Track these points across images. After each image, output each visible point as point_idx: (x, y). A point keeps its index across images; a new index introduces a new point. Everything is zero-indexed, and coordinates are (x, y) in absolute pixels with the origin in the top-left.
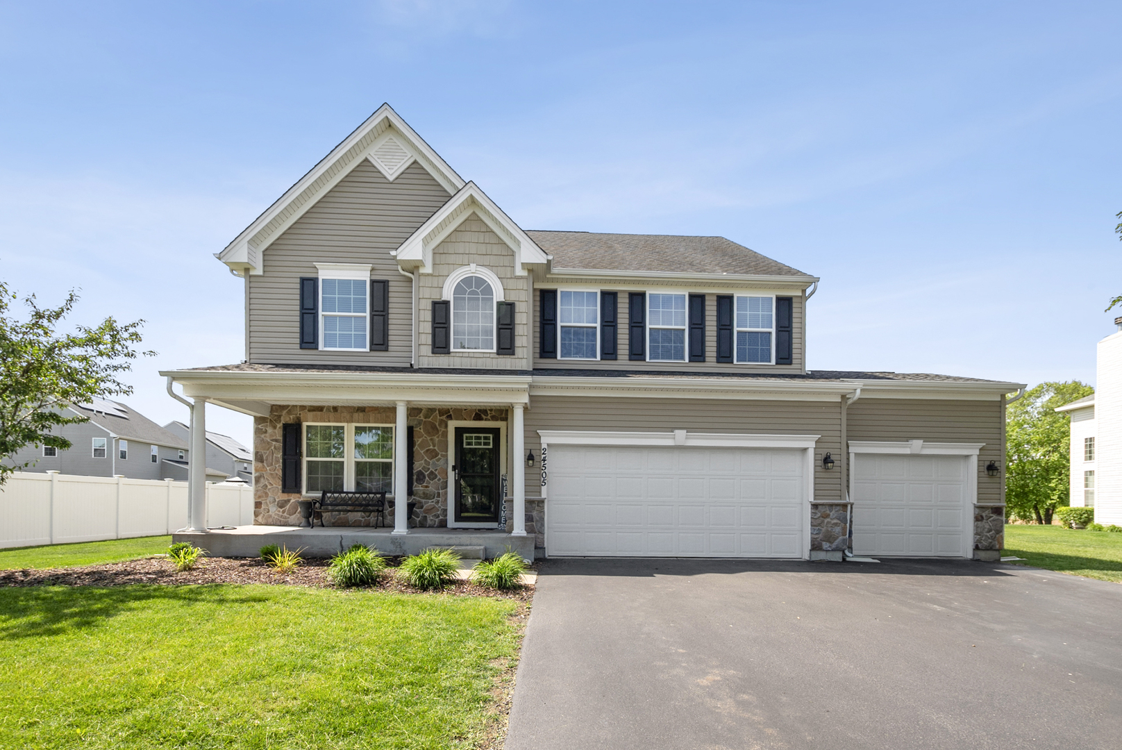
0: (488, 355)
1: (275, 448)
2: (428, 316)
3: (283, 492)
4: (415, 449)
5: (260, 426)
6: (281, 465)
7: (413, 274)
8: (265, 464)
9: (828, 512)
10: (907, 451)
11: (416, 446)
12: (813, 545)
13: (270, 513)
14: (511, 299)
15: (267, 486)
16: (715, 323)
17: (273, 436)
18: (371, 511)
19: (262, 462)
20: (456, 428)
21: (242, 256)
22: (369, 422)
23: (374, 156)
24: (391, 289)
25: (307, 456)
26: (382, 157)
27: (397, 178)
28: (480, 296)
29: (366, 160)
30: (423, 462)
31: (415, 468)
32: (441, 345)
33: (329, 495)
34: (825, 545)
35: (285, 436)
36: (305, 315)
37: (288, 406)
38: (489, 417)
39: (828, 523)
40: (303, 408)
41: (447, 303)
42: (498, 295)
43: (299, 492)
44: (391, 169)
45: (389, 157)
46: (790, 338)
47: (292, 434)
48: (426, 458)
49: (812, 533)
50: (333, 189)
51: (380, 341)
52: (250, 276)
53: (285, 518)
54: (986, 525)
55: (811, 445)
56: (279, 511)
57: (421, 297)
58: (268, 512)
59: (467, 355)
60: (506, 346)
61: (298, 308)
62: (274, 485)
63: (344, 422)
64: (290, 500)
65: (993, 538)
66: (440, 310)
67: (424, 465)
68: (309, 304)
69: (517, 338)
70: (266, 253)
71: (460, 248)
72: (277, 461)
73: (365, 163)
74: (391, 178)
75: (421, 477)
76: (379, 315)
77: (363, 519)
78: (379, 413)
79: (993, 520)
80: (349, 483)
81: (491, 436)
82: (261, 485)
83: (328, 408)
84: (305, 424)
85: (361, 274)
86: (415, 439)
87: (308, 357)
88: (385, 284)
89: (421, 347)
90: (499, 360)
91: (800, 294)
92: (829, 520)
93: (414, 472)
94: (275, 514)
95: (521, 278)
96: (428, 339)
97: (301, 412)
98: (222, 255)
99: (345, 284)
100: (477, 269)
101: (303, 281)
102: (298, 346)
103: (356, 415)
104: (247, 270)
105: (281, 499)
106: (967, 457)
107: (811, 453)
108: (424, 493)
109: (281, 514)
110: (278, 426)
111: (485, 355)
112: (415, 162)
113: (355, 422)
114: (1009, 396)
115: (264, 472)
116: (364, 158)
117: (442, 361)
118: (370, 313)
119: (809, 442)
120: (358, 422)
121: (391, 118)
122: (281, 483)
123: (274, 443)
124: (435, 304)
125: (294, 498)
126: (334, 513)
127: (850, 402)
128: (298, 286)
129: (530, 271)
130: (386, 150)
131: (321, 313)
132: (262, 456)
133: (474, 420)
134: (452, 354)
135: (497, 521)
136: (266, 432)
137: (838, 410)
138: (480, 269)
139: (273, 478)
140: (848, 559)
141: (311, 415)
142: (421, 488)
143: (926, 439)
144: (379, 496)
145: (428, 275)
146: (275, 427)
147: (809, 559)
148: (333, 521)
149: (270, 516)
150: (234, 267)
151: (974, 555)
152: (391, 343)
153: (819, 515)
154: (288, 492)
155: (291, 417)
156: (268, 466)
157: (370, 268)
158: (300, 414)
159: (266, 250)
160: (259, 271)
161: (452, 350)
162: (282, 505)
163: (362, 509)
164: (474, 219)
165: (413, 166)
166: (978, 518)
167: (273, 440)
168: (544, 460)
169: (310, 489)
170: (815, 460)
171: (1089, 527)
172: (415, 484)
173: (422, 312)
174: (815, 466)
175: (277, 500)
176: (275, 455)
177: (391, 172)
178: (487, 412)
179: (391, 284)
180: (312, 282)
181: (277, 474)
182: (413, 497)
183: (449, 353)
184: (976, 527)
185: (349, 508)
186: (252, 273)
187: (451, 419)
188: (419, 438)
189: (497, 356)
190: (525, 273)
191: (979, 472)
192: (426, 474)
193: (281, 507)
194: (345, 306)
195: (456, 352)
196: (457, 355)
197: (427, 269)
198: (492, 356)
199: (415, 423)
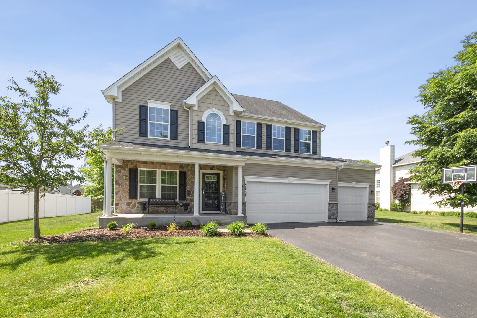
0: (219, 145)
1: (125, 179)
2: (196, 127)
3: (129, 199)
4: (187, 181)
5: (118, 169)
6: (128, 187)
7: (190, 109)
8: (120, 186)
9: (333, 206)
10: (351, 186)
11: (187, 180)
12: (329, 217)
13: (123, 208)
14: (229, 123)
15: (121, 196)
16: (294, 138)
17: (124, 174)
18: (168, 207)
19: (119, 185)
20: (203, 173)
21: (115, 92)
22: (167, 169)
23: (172, 57)
24: (179, 114)
25: (140, 183)
26: (175, 58)
27: (181, 68)
28: (217, 121)
29: (169, 58)
30: (190, 186)
31: (187, 189)
32: (201, 140)
33: (151, 200)
34: (332, 217)
35: (130, 174)
36: (142, 122)
37: (131, 161)
38: (216, 169)
39: (333, 209)
40: (138, 162)
41: (204, 123)
42: (224, 121)
43: (137, 199)
44: (180, 63)
45: (178, 59)
46: (316, 145)
47: (133, 173)
48: (191, 185)
49: (328, 213)
50: (154, 68)
51: (174, 136)
52: (116, 102)
53: (130, 210)
54: (371, 209)
55: (328, 183)
56: (127, 207)
57: (193, 119)
58: (122, 208)
59: (211, 144)
60: (226, 142)
61: (138, 118)
62: (125, 196)
63: (157, 169)
64: (132, 202)
65: (372, 214)
66: (201, 125)
67: (190, 188)
68: (143, 117)
69: (230, 139)
70: (123, 92)
71: (209, 101)
72: (126, 185)
73: (168, 60)
74: (179, 68)
75: (190, 193)
76: (174, 125)
77: (165, 210)
78: (172, 165)
79: (373, 208)
80: (159, 195)
81: (216, 176)
82: (118, 195)
83: (150, 162)
84: (139, 169)
85: (166, 106)
86: (187, 177)
87: (142, 140)
88: (176, 112)
89: (193, 140)
90: (224, 147)
91: (319, 130)
92: (333, 208)
93: (186, 190)
94: (125, 209)
95: (232, 115)
96: (196, 137)
97: (137, 164)
98: (105, 91)
99: (159, 110)
100: (216, 110)
101: (141, 107)
102: (138, 135)
103: (162, 166)
104: (114, 99)
105: (128, 202)
106: (366, 188)
107: (328, 186)
108: (190, 199)
109: (128, 208)
110: (127, 169)
111: (218, 145)
112: (189, 63)
113: (161, 169)
114: (376, 169)
115: (120, 190)
116: (168, 57)
117: (201, 146)
118: (170, 124)
119: (327, 182)
120: (163, 169)
121: (181, 43)
122: (128, 195)
123: (125, 177)
124: (199, 122)
125: (134, 201)
126: (152, 208)
127: (340, 169)
128: (138, 109)
129: (235, 113)
130: (177, 56)
131: (149, 122)
132: (119, 183)
133: (210, 170)
134: (205, 144)
135: (219, 210)
136: (121, 172)
137: (336, 172)
138: (217, 110)
139: (125, 192)
140: (338, 221)
141: (142, 165)
142: (189, 197)
143: (357, 182)
144: (173, 200)
145: (196, 110)
146: (125, 170)
147: (327, 222)
148: (152, 211)
149: (123, 209)
150: (107, 97)
151: (368, 219)
152: (179, 137)
153: (331, 207)
154: (131, 199)
155: (133, 166)
156: (122, 187)
157: (170, 105)
158: (137, 165)
159: (123, 91)
160: (120, 100)
161: (206, 142)
162: (128, 204)
163: (164, 206)
164: (214, 90)
165: (188, 64)
166: (369, 207)
167: (124, 176)
168: (246, 187)
169: (141, 197)
170: (330, 188)
171: (379, 209)
172: (187, 195)
173: (194, 125)
174: (330, 191)
175: (126, 202)
176: (125, 182)
177: (179, 65)
178: (215, 167)
179: (179, 112)
180: (145, 108)
181: (126, 191)
182: (186, 201)
183: (204, 143)
184: (368, 210)
185: (159, 206)
186: (116, 100)
187: (201, 169)
188: (189, 176)
189: (223, 146)
190: (233, 114)
191: (369, 193)
192: (191, 191)
193: (128, 205)
194: (159, 119)
195: (207, 143)
196: (208, 144)
197: (196, 108)
198: (221, 145)
199: (187, 170)
